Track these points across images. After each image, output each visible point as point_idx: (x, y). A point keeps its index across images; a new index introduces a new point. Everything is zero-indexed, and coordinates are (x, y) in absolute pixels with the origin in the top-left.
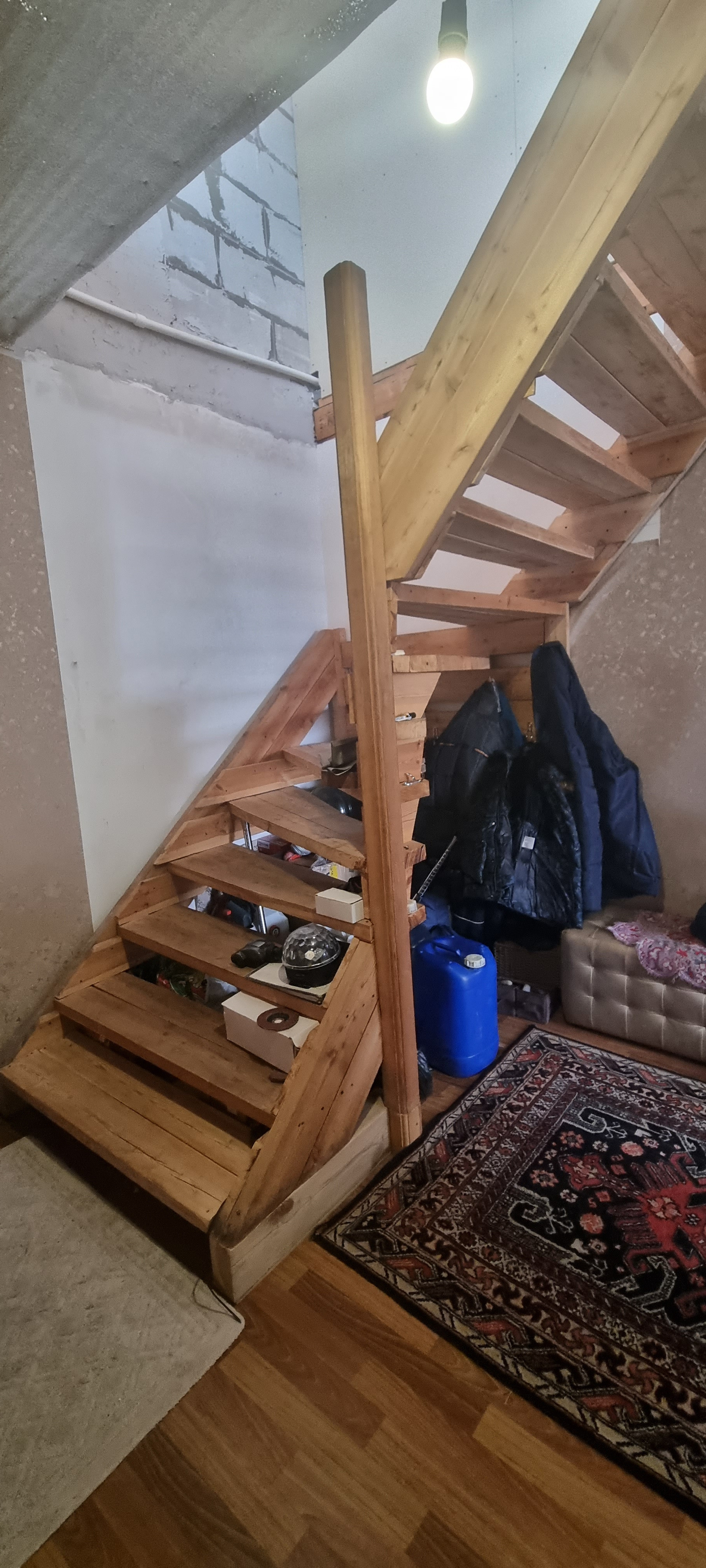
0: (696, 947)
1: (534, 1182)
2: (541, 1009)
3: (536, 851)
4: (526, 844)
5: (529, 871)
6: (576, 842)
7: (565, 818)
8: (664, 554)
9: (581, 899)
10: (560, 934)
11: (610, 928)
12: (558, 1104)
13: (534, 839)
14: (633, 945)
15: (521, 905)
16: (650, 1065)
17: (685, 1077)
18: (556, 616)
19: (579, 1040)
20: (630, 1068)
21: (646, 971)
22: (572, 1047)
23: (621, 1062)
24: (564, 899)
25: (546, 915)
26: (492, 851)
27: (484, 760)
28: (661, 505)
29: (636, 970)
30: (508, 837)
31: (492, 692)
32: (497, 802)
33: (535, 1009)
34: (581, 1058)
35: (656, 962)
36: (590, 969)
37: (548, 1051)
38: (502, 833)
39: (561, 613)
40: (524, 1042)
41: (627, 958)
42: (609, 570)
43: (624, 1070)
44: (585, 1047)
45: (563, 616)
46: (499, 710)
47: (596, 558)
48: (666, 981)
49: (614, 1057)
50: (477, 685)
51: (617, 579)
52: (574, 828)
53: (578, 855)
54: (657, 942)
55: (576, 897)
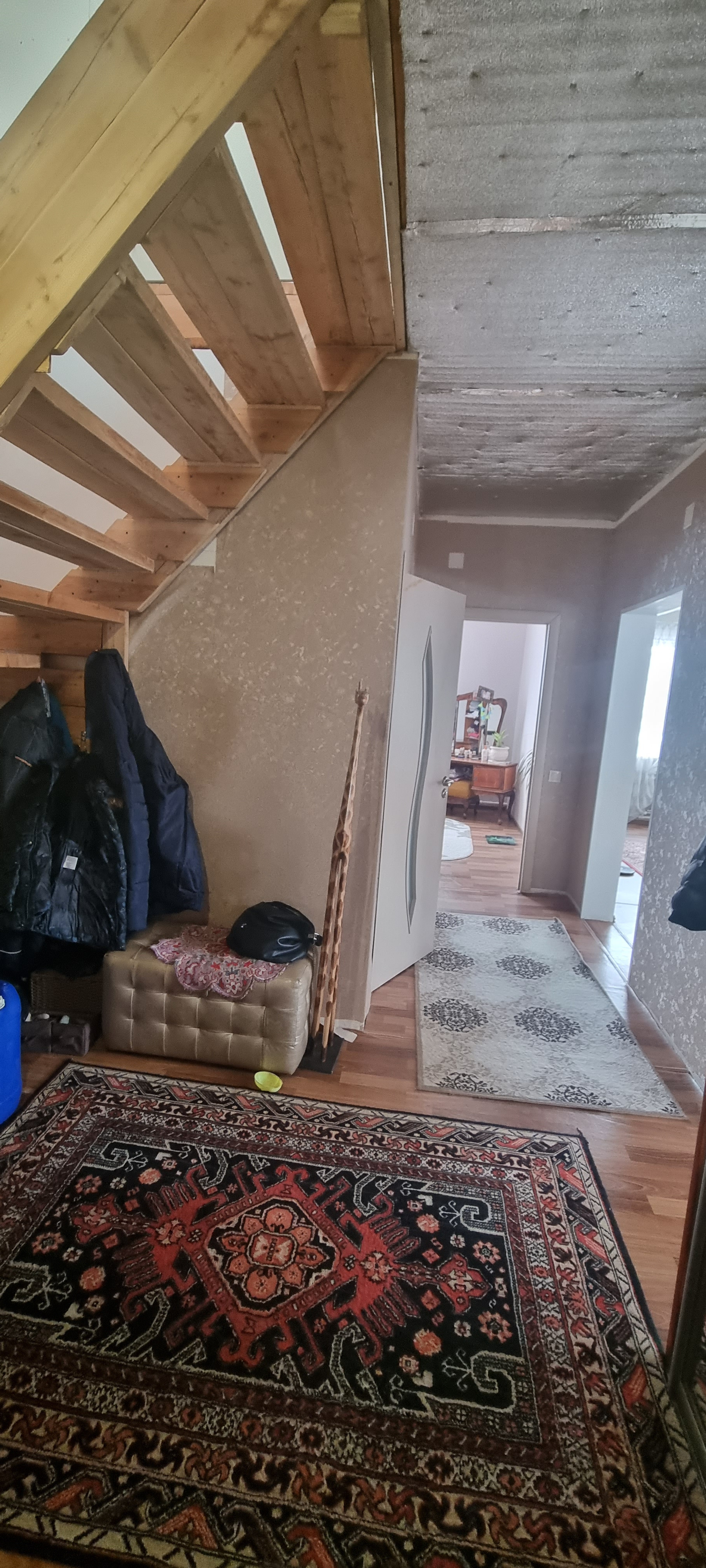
0: (229, 958)
1: (35, 1251)
2: (79, 1041)
3: (81, 870)
4: (67, 864)
5: (71, 893)
6: (123, 861)
7: (112, 835)
8: (218, 582)
9: (125, 921)
10: (103, 957)
11: (154, 947)
12: (82, 1146)
13: (77, 859)
14: (172, 963)
15: (60, 931)
16: (181, 1080)
17: (212, 1084)
18: (114, 623)
19: (118, 1067)
20: (163, 1086)
21: (182, 987)
22: (107, 1076)
23: (155, 1082)
24: (109, 919)
25: (88, 939)
26: (26, 874)
27: (25, 770)
28: (217, 535)
29: (174, 988)
30: (47, 859)
31: (40, 694)
32: (36, 819)
33: (72, 1041)
34: (116, 1087)
35: (192, 977)
36: (131, 991)
37: (81, 1086)
38: (39, 853)
39: (119, 621)
40: (56, 1081)
41: (166, 976)
42: (167, 587)
43: (156, 1090)
44: (122, 1073)
45: (123, 624)
46: (48, 715)
47: (155, 572)
48: (200, 994)
49: (149, 1079)
50: (24, 685)
51: (176, 597)
52: (121, 846)
53: (124, 874)
54: (195, 957)
55: (120, 919)
